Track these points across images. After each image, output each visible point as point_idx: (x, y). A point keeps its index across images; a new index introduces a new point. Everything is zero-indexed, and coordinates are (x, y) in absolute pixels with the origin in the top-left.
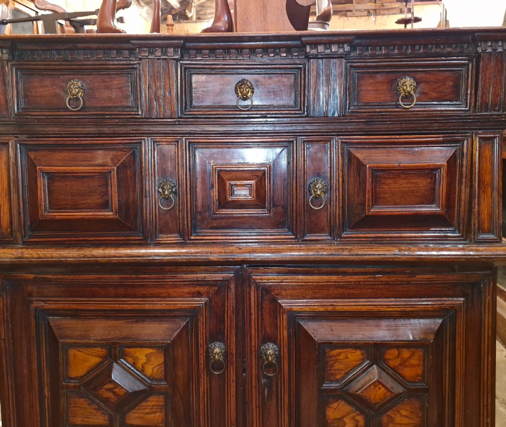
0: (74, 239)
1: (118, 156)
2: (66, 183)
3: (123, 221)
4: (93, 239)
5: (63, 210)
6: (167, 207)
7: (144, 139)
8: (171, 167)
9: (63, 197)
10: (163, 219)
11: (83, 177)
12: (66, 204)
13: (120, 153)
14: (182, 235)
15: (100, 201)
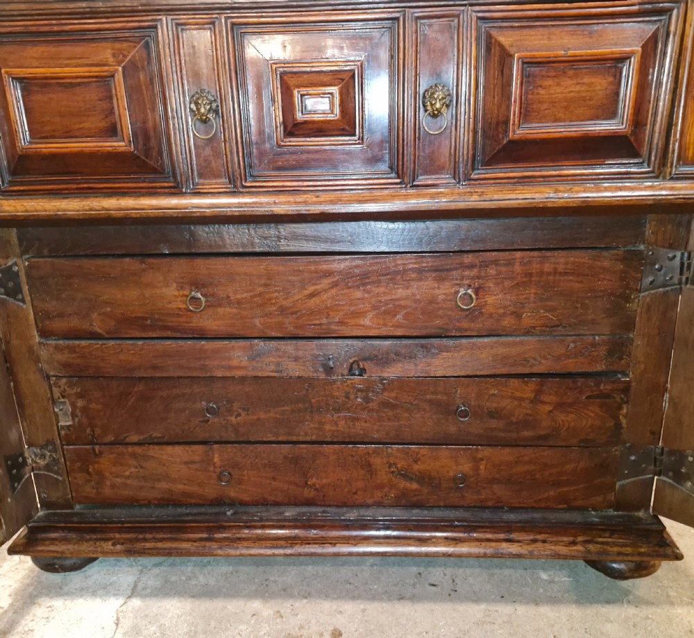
0: (75, 186)
1: (123, 50)
2: (50, 95)
3: (143, 158)
4: (102, 186)
5: (51, 140)
6: (206, 136)
7: (161, 19)
8: (207, 68)
9: (48, 119)
10: (202, 155)
11: (72, 85)
12: (54, 131)
13: (125, 45)
14: (232, 181)
15: (103, 124)
